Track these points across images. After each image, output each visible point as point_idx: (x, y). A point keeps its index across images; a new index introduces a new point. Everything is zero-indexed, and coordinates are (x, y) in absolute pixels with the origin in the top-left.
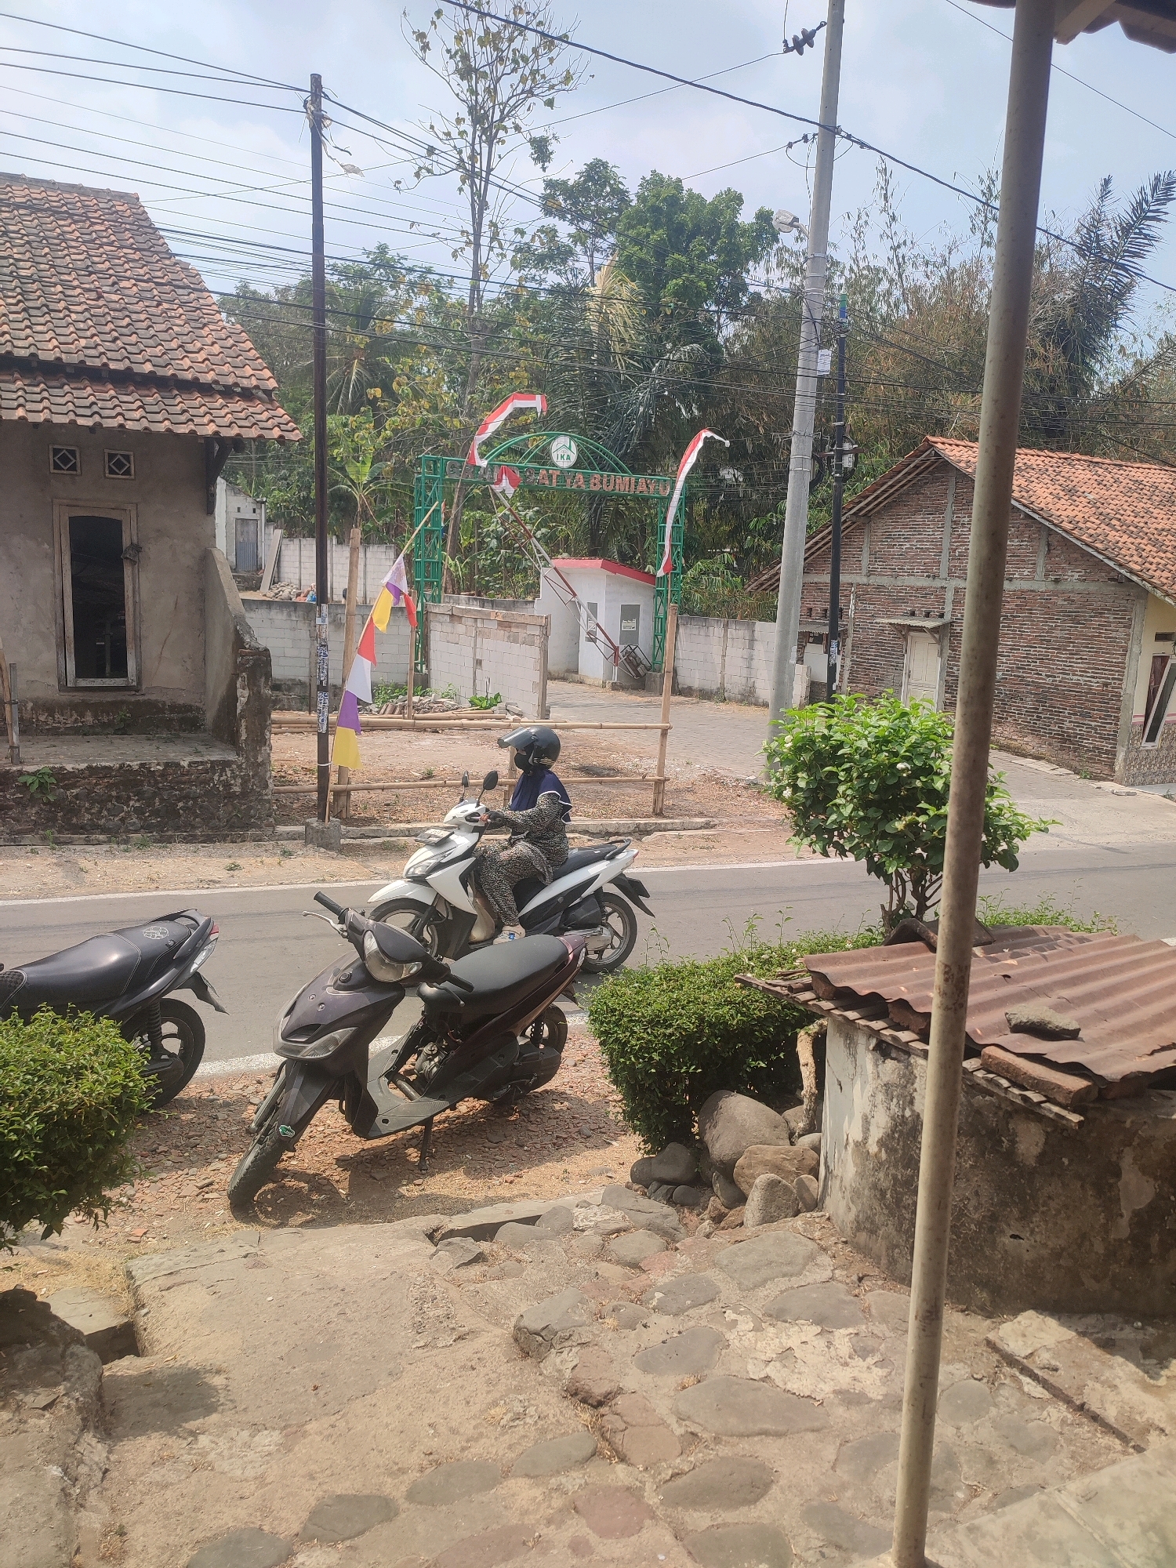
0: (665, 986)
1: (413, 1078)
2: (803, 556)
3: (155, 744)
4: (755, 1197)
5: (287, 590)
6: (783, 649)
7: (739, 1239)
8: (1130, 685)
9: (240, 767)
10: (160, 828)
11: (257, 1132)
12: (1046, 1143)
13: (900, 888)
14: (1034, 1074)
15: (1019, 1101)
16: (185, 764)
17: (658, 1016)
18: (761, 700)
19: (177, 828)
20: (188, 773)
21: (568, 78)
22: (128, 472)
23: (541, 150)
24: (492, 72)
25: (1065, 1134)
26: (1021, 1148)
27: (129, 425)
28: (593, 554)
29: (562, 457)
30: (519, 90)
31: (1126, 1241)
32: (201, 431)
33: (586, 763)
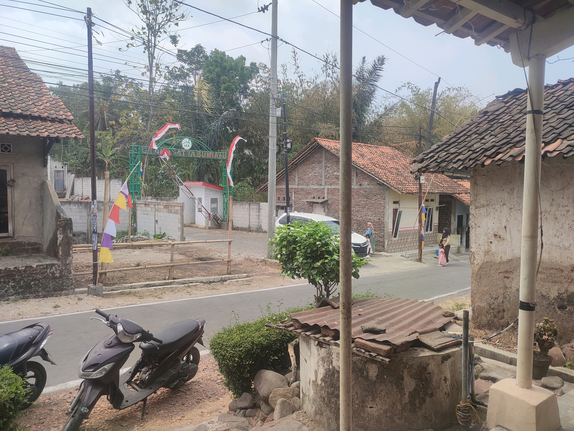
0: (238, 333)
1: (138, 382)
2: (275, 179)
3: (21, 259)
4: (277, 408)
5: (77, 198)
6: (271, 211)
7: (273, 425)
8: (387, 219)
9: (59, 266)
10: (23, 293)
11: (71, 413)
12: (378, 371)
13: (320, 288)
14: (373, 346)
15: (369, 357)
16: (34, 266)
17: (236, 344)
18: (264, 231)
19: (31, 293)
20: (36, 270)
21: (183, 16)
22: (10, 151)
23: (174, 40)
24: (155, 13)
25: (385, 367)
26: (370, 374)
27: (11, 133)
28: (199, 180)
29: (186, 146)
30: (165, 19)
31: (408, 403)
32: (41, 135)
33: (200, 257)
